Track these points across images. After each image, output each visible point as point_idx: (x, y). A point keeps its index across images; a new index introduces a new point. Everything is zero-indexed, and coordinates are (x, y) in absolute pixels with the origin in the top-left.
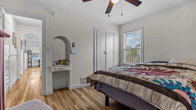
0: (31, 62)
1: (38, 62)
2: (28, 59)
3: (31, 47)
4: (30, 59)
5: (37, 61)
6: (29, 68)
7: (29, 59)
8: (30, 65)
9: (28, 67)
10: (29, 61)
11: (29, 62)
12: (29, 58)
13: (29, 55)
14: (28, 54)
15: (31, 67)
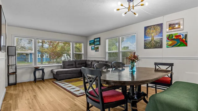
0: (15, 73)
1: (31, 73)
2: (8, 66)
3: (16, 38)
4: (14, 67)
5: (30, 70)
6: (12, 88)
7: (10, 67)
8: (12, 80)
9: (9, 85)
10: (11, 71)
11: (11, 73)
12: (10, 64)
13: (10, 57)
14: (8, 56)
15: (15, 84)
